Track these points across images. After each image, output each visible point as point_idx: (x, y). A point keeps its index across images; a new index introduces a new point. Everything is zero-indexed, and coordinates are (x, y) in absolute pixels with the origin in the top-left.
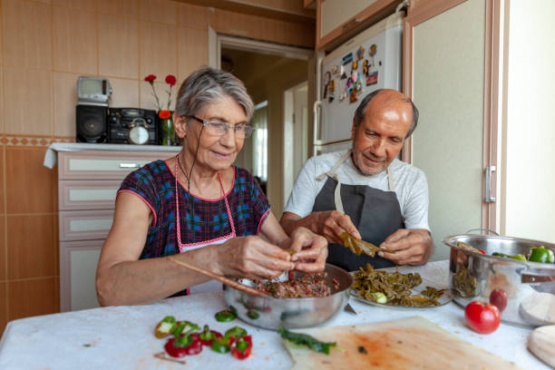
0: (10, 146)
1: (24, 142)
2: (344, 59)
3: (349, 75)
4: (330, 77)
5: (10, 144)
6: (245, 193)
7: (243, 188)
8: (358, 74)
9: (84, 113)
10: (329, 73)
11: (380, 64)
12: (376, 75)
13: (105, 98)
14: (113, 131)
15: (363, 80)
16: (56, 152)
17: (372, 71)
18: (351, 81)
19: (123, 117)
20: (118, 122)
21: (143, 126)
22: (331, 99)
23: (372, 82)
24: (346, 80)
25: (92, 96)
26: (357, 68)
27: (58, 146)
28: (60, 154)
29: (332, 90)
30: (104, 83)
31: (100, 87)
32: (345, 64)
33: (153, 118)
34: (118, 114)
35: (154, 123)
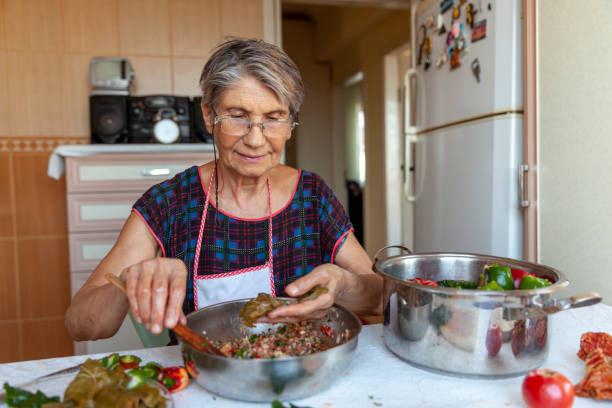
0: (16, 153)
1: (34, 145)
2: (442, 5)
3: (448, 28)
4: (425, 33)
5: (17, 149)
6: (308, 211)
7: (307, 205)
8: (461, 26)
9: (100, 105)
10: (424, 27)
11: (489, 8)
12: (483, 24)
13: (124, 83)
14: (136, 127)
15: (467, 34)
16: (63, 158)
17: (478, 19)
18: (450, 37)
19: (147, 107)
20: (142, 114)
21: (171, 119)
22: (427, 66)
23: (479, 34)
24: (444, 37)
25: (109, 83)
26: (458, 16)
27: (63, 150)
28: (68, 161)
29: (428, 52)
30: (123, 64)
31: (117, 69)
32: (444, 12)
33: (187, 107)
34: (140, 104)
35: (187, 113)
